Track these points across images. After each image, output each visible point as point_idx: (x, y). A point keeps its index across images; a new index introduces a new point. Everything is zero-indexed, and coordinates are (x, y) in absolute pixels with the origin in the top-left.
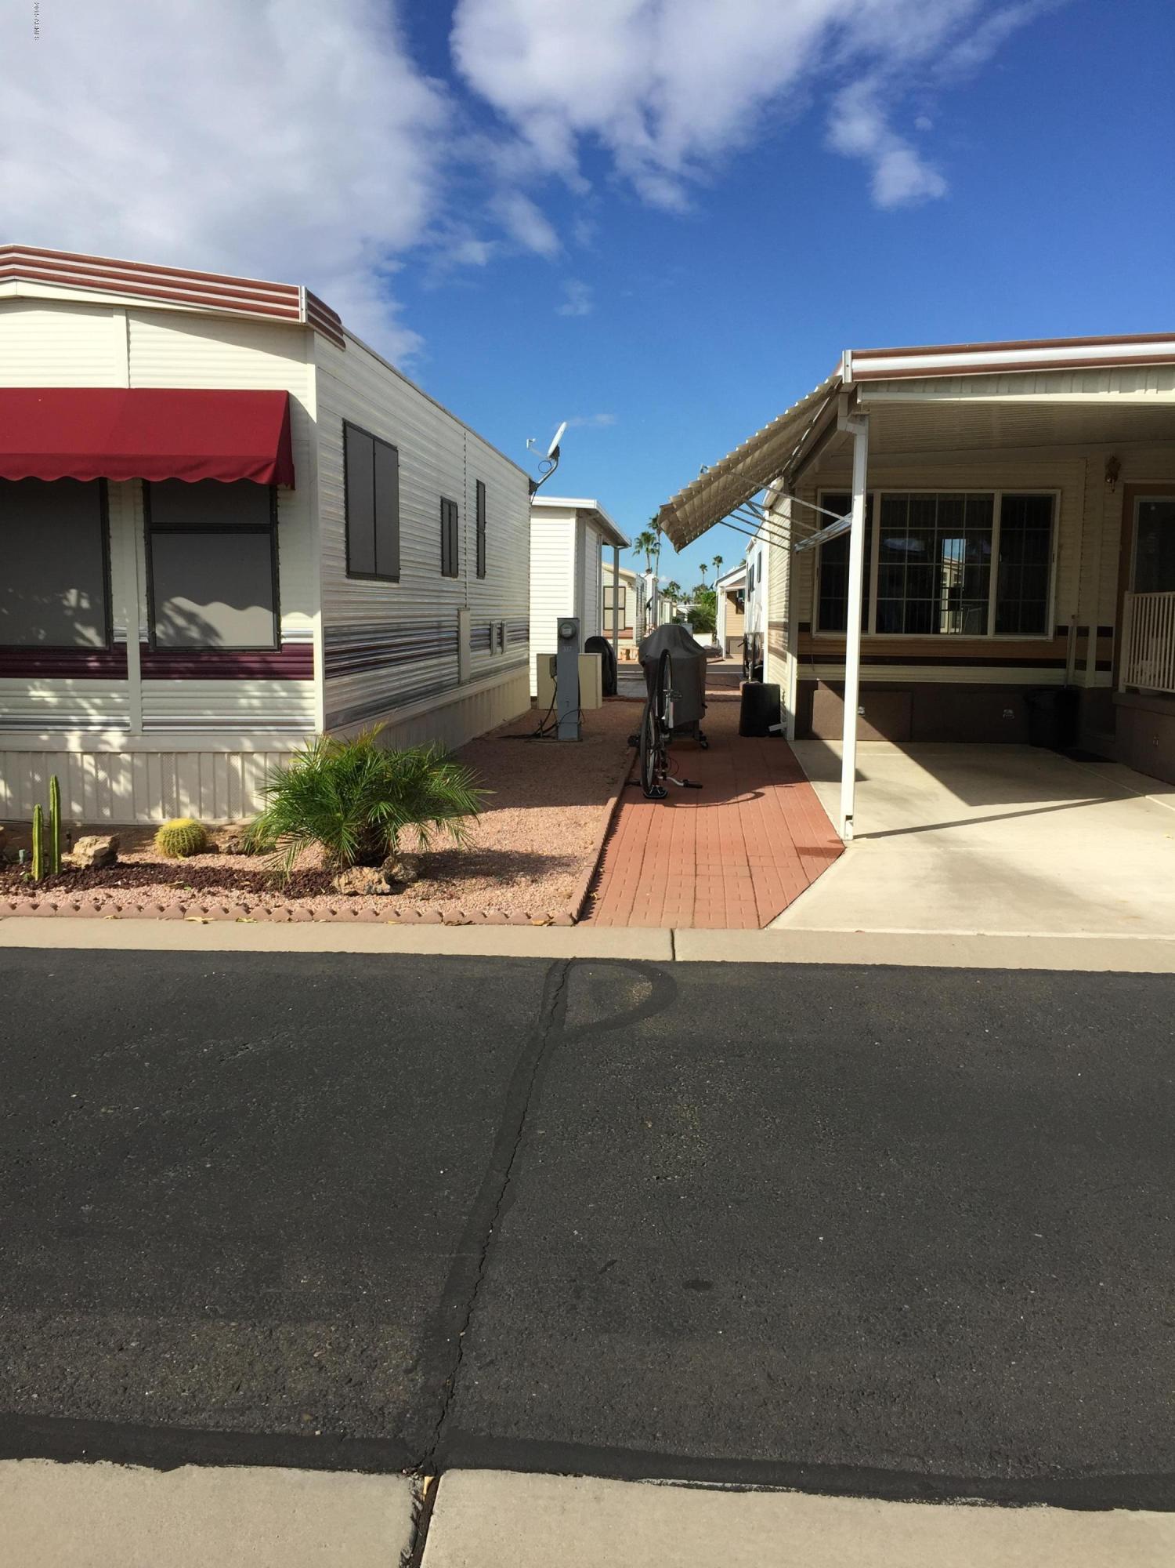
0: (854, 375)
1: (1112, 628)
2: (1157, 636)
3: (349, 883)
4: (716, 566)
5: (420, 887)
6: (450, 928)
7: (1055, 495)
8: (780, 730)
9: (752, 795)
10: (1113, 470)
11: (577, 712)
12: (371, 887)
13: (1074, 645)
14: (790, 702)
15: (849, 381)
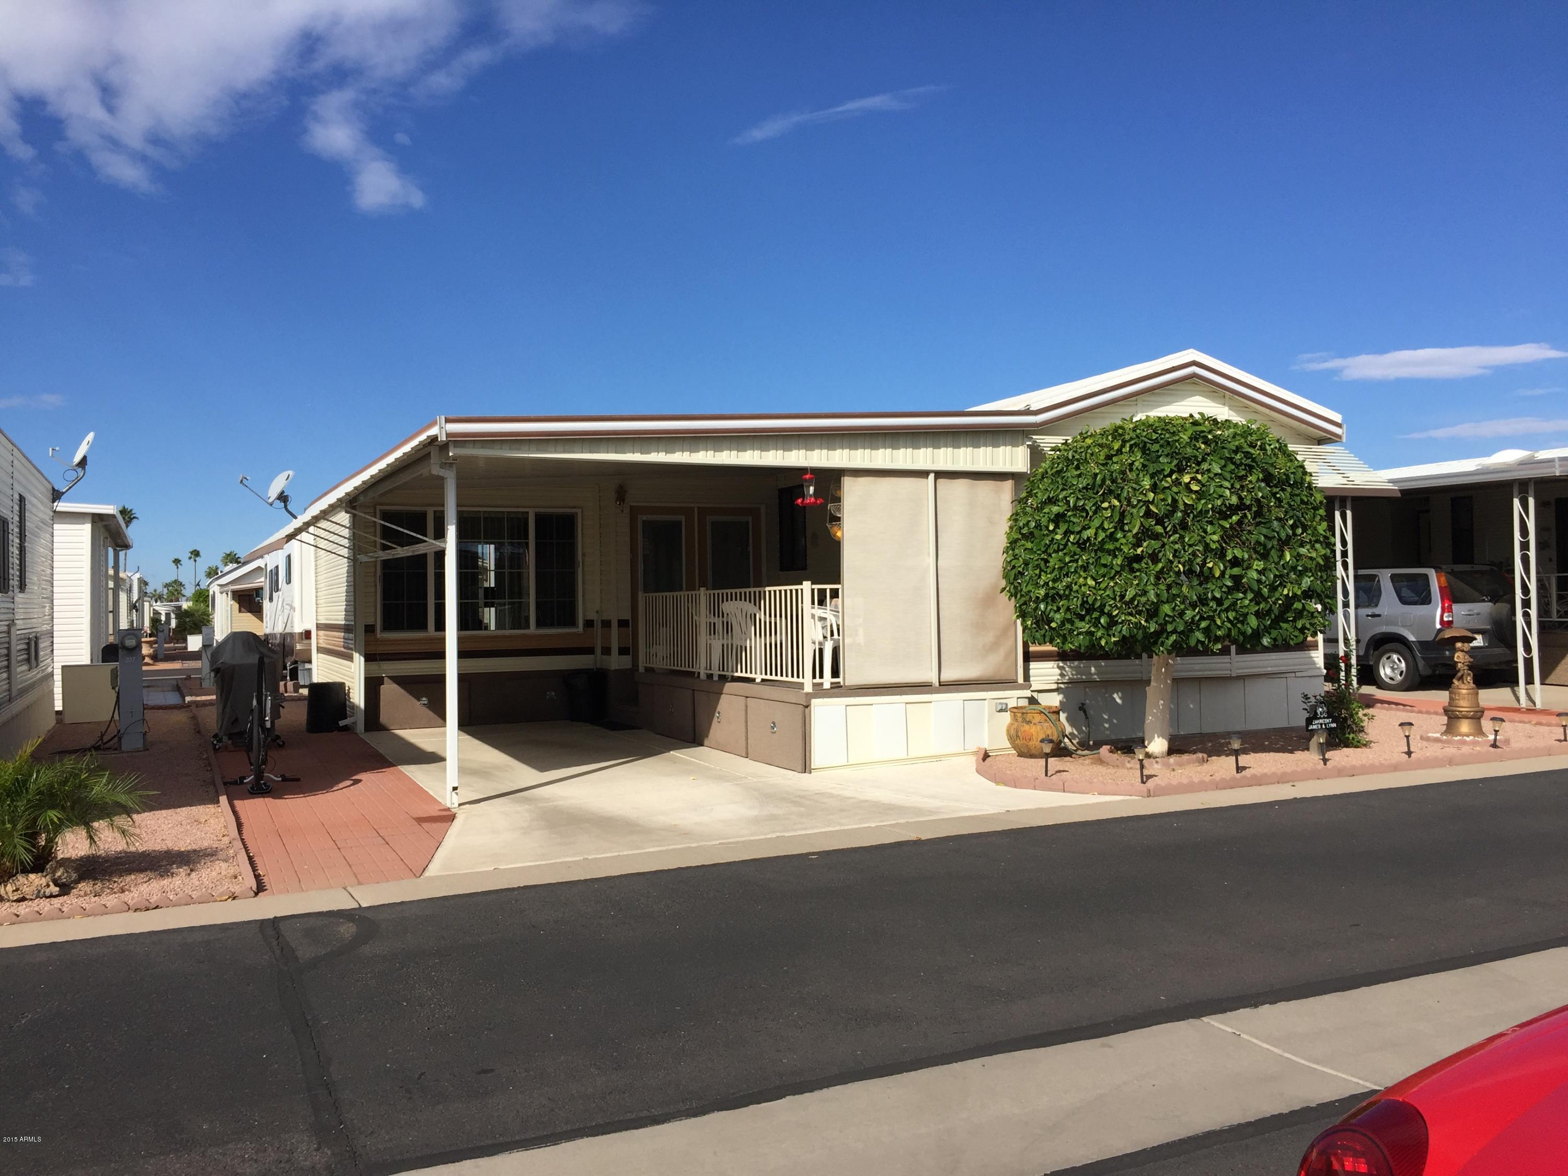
0: (448, 435)
1: (628, 620)
2: (666, 627)
3: (17, 890)
4: (192, 559)
5: (84, 886)
6: (137, 913)
7: (577, 513)
8: (347, 725)
9: (350, 782)
10: (621, 494)
11: (142, 721)
12: (39, 891)
13: (599, 634)
14: (358, 697)
15: (444, 439)
